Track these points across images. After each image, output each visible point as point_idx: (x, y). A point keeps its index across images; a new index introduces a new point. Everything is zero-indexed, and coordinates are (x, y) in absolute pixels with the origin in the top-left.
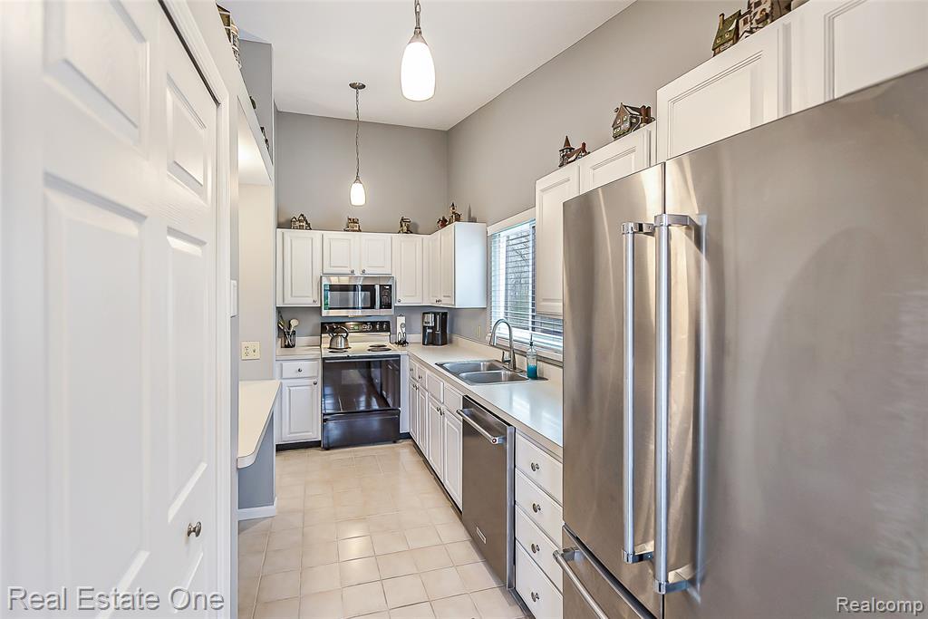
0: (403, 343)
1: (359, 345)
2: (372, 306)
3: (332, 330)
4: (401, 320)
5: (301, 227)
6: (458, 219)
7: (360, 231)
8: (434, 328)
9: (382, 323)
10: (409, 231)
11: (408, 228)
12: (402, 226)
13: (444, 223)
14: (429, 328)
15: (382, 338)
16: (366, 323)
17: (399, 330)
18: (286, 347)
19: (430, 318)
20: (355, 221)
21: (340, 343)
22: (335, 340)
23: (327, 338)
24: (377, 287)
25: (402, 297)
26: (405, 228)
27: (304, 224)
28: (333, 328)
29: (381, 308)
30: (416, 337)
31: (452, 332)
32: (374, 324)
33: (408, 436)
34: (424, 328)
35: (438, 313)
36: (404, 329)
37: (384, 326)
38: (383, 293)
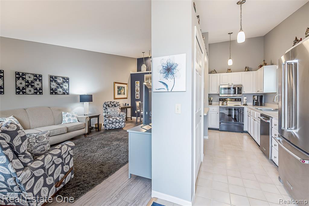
0: (246, 105)
1: (231, 104)
2: (235, 93)
3: (222, 100)
4: (245, 98)
6: (265, 64)
7: (231, 72)
8: (257, 100)
9: (238, 99)
10: (248, 71)
11: (248, 69)
12: (245, 69)
13: (261, 66)
14: (256, 100)
15: (239, 103)
16: (233, 99)
17: (244, 101)
18: (210, 104)
19: (256, 97)
20: (229, 70)
21: (225, 103)
22: (223, 103)
23: (221, 102)
24: (237, 88)
25: (245, 91)
26: (247, 70)
27: (215, 72)
28: (223, 100)
29: (238, 94)
30: (250, 104)
31: (265, 102)
32: (236, 99)
33: (247, 132)
34: (254, 100)
35: (259, 96)
36: (246, 101)
37: (239, 100)
38: (238, 90)
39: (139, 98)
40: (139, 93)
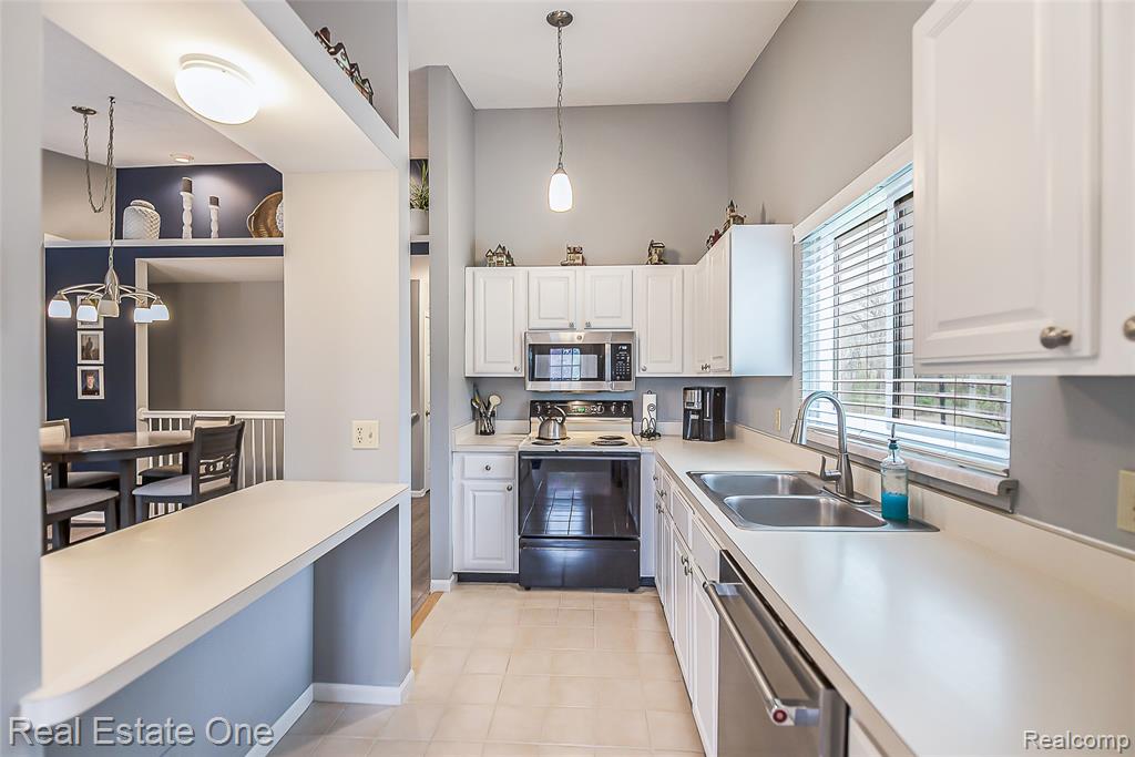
0: (651, 435)
1: (582, 434)
2: (601, 377)
3: (545, 412)
4: (649, 399)
5: (499, 264)
6: (739, 220)
7: (584, 264)
8: (701, 412)
9: (620, 403)
10: (661, 261)
11: (661, 255)
12: (650, 254)
13: (717, 236)
14: (694, 412)
15: (620, 427)
16: (596, 402)
17: (645, 414)
18: (482, 433)
19: (695, 396)
20: (575, 251)
21: (553, 430)
22: (544, 431)
23: (537, 421)
24: (608, 347)
25: (649, 363)
26: (655, 257)
27: (504, 259)
28: (547, 408)
29: (613, 379)
30: (674, 427)
31: (734, 420)
32: (607, 404)
33: (652, 585)
34: (686, 411)
35: (709, 389)
36: (653, 414)
37: (625, 409)
38: (616, 357)
39: (101, 396)
40: (101, 369)
